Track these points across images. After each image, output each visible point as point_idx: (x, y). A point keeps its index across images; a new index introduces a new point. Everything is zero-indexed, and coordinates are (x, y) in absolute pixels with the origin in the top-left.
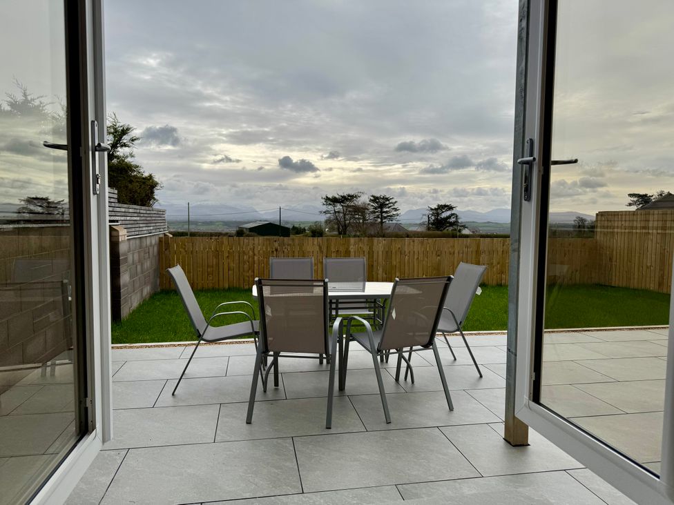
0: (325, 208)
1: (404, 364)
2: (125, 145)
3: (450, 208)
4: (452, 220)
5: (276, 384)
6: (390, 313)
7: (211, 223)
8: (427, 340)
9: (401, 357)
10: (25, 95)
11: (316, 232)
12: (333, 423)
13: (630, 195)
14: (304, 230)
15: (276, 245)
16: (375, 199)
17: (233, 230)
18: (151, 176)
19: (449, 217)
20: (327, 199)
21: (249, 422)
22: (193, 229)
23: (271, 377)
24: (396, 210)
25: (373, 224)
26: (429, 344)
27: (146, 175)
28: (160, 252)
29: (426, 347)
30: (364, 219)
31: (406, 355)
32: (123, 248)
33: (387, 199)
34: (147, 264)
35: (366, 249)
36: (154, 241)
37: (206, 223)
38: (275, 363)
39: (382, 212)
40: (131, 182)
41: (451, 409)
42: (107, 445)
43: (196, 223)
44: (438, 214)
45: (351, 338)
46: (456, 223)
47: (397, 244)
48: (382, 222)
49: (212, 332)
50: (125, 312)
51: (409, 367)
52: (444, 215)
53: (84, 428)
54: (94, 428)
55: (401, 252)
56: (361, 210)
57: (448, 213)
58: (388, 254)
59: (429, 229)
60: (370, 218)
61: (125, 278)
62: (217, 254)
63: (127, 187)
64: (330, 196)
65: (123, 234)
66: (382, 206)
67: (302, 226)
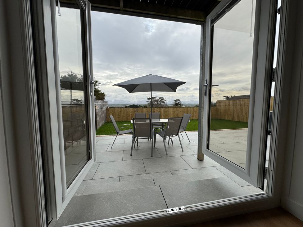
0: (147, 100)
1: (170, 140)
2: (97, 85)
3: (179, 100)
4: (180, 103)
5: (138, 145)
6: (167, 127)
7: (119, 105)
8: (177, 133)
9: (170, 138)
10: (72, 73)
11: (145, 107)
12: (153, 155)
13: (224, 97)
14: (142, 106)
15: (136, 110)
16: (160, 98)
17: (124, 107)
18: (104, 93)
19: (179, 103)
20: (148, 98)
21: (131, 155)
22: (114, 106)
23: (136, 144)
24: (166, 101)
25: (159, 104)
26: (177, 135)
27: (103, 93)
28: (106, 112)
29: (176, 135)
30: (158, 103)
31: (171, 138)
32: (97, 111)
33: (163, 98)
34: (103, 115)
35: (159, 111)
36: (105, 109)
37: (117, 105)
38: (137, 140)
39: (162, 101)
40: (99, 94)
41: (183, 151)
42: (95, 162)
43: (115, 105)
44: (176, 102)
45: (157, 133)
46: (181, 104)
47: (167, 109)
48: (162, 104)
49: (121, 132)
50: (98, 127)
51: (172, 140)
52: (178, 102)
53: (89, 158)
54: (92, 158)
55: (168, 111)
56: (157, 101)
57: (179, 101)
58: (164, 112)
59: (174, 105)
60: (159, 103)
61: (98, 119)
62: (121, 112)
63: (98, 96)
64: (149, 98)
65: (97, 107)
66: (162, 100)
67: (142, 105)
